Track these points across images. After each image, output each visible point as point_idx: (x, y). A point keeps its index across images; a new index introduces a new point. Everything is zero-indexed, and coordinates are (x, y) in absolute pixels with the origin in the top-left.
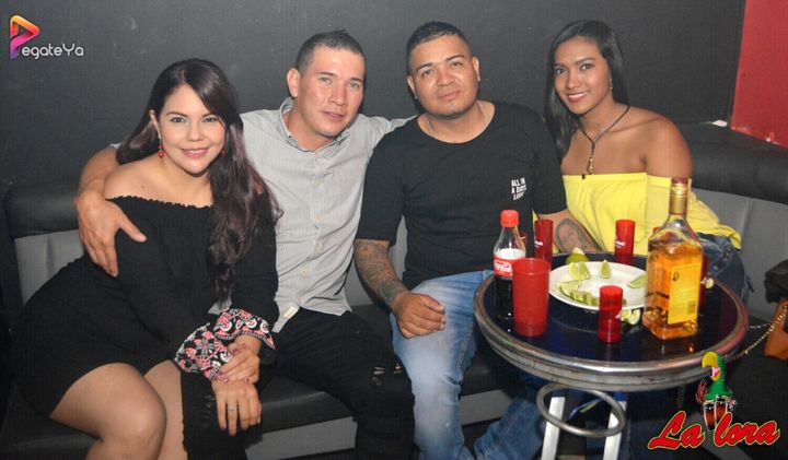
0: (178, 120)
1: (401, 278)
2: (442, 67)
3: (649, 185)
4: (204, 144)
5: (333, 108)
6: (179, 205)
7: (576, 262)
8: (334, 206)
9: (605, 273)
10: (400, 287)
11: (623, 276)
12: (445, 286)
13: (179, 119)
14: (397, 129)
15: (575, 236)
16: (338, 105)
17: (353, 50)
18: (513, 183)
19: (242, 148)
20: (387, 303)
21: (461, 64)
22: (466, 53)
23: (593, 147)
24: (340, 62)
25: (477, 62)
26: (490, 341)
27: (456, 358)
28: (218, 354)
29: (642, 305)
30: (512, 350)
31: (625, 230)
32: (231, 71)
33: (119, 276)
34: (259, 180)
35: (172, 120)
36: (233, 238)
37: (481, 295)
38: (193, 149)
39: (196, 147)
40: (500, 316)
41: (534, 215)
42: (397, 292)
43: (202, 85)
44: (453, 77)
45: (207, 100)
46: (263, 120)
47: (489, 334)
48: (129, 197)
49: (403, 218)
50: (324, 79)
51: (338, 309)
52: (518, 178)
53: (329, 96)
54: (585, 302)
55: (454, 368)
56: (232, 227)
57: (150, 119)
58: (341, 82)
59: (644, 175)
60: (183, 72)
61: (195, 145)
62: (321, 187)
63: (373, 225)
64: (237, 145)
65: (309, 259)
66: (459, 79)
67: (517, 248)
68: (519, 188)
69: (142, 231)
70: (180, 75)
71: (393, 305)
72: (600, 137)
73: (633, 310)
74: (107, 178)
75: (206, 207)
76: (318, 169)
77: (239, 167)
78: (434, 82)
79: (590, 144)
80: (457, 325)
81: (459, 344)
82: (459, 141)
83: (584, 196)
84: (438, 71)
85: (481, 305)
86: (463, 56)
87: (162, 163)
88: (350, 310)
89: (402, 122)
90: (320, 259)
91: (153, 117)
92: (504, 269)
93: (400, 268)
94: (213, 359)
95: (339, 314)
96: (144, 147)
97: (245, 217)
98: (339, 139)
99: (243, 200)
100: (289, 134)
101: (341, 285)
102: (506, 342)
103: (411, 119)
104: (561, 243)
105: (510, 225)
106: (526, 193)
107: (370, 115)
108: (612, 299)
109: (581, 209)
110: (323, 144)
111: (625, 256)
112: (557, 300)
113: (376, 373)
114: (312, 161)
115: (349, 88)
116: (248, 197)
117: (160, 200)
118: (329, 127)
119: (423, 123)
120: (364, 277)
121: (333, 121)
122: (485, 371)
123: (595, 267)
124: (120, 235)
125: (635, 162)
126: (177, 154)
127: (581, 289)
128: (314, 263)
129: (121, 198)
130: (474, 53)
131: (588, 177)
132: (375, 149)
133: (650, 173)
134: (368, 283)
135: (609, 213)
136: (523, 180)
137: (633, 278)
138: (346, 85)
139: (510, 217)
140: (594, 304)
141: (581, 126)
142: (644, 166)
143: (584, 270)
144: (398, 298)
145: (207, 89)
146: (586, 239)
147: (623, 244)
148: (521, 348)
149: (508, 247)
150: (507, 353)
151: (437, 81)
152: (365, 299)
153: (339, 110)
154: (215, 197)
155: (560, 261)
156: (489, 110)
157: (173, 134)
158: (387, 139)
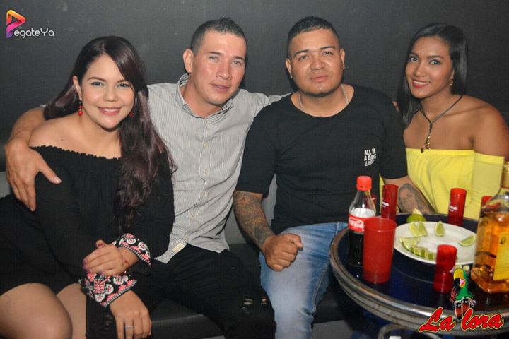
0: (97, 84)
1: (270, 225)
2: (316, 54)
3: (475, 161)
4: (117, 104)
5: (220, 82)
6: (92, 155)
7: (415, 221)
8: (219, 164)
9: (440, 232)
10: (269, 232)
11: (455, 235)
12: (305, 234)
13: (99, 83)
14: (274, 103)
15: (413, 198)
16: (223, 78)
17: (236, 34)
18: (366, 152)
19: (148, 111)
20: (257, 243)
21: (332, 54)
22: (336, 46)
23: (431, 127)
24: (226, 44)
25: (344, 54)
26: (341, 284)
27: (311, 293)
28: (112, 278)
29: (471, 262)
30: (360, 293)
31: (458, 197)
32: (143, 49)
33: (36, 210)
34: (159, 140)
35: (93, 84)
36: (138, 185)
37: (335, 244)
38: (108, 108)
39: (110, 106)
40: (351, 264)
41: (381, 179)
42: (267, 236)
43: (120, 57)
44: (324, 63)
45: (123, 69)
46: (164, 91)
47: (341, 279)
48: (50, 147)
49: (275, 176)
50: (212, 58)
51: (218, 247)
52: (370, 148)
53: (216, 71)
54: (423, 256)
55: (309, 302)
56: (137, 175)
57: (72, 83)
58: (226, 60)
59: (471, 152)
60: (103, 45)
61: (110, 105)
62: (209, 147)
63: (250, 180)
64: (144, 108)
65: (197, 206)
66: (328, 65)
67: (369, 208)
68: (370, 156)
69: (58, 175)
70: (101, 47)
71: (263, 247)
72: (436, 119)
73: (463, 266)
74: (34, 130)
75: (115, 159)
76: (206, 134)
77: (144, 127)
78: (308, 66)
79: (429, 124)
80: (313, 266)
81: (314, 282)
82: (324, 116)
83: (421, 166)
84: (313, 57)
85: (336, 254)
86: (334, 48)
87: (80, 121)
88: (228, 248)
89: (278, 98)
90: (206, 206)
91: (76, 82)
92: (358, 225)
93: (270, 215)
94: (107, 282)
95: (219, 252)
96: (66, 107)
97: (147, 167)
98: (225, 108)
99: (147, 153)
100: (184, 102)
101: (222, 226)
102: (354, 286)
103: (285, 96)
104: (401, 204)
105: (364, 189)
106: (376, 161)
107: (252, 90)
108: (447, 256)
109: (419, 177)
110: (211, 113)
111: (456, 218)
112: (399, 252)
113: (246, 303)
114: (202, 127)
115: (234, 65)
116: (151, 151)
117: (76, 151)
118: (216, 97)
119: (295, 100)
120: (241, 222)
121: (220, 92)
122: (334, 304)
123: (431, 227)
124: (40, 178)
125: (465, 141)
126: (94, 112)
127: (419, 245)
128: (201, 209)
129: (43, 147)
130: (341, 46)
131: (425, 151)
132: (255, 119)
133: (476, 151)
134: (244, 227)
135: (442, 182)
136: (374, 151)
137: (463, 238)
138: (230, 62)
139: (364, 181)
140: (430, 258)
141: (422, 109)
142: (472, 145)
143: (423, 228)
144: (268, 240)
145: (124, 60)
146: (422, 201)
147: (455, 208)
148: (368, 293)
149: (361, 207)
150: (356, 296)
151: (310, 66)
152: (240, 239)
153: (224, 83)
154: (123, 150)
155: (403, 220)
156: (349, 92)
157: (92, 95)
158: (265, 111)
